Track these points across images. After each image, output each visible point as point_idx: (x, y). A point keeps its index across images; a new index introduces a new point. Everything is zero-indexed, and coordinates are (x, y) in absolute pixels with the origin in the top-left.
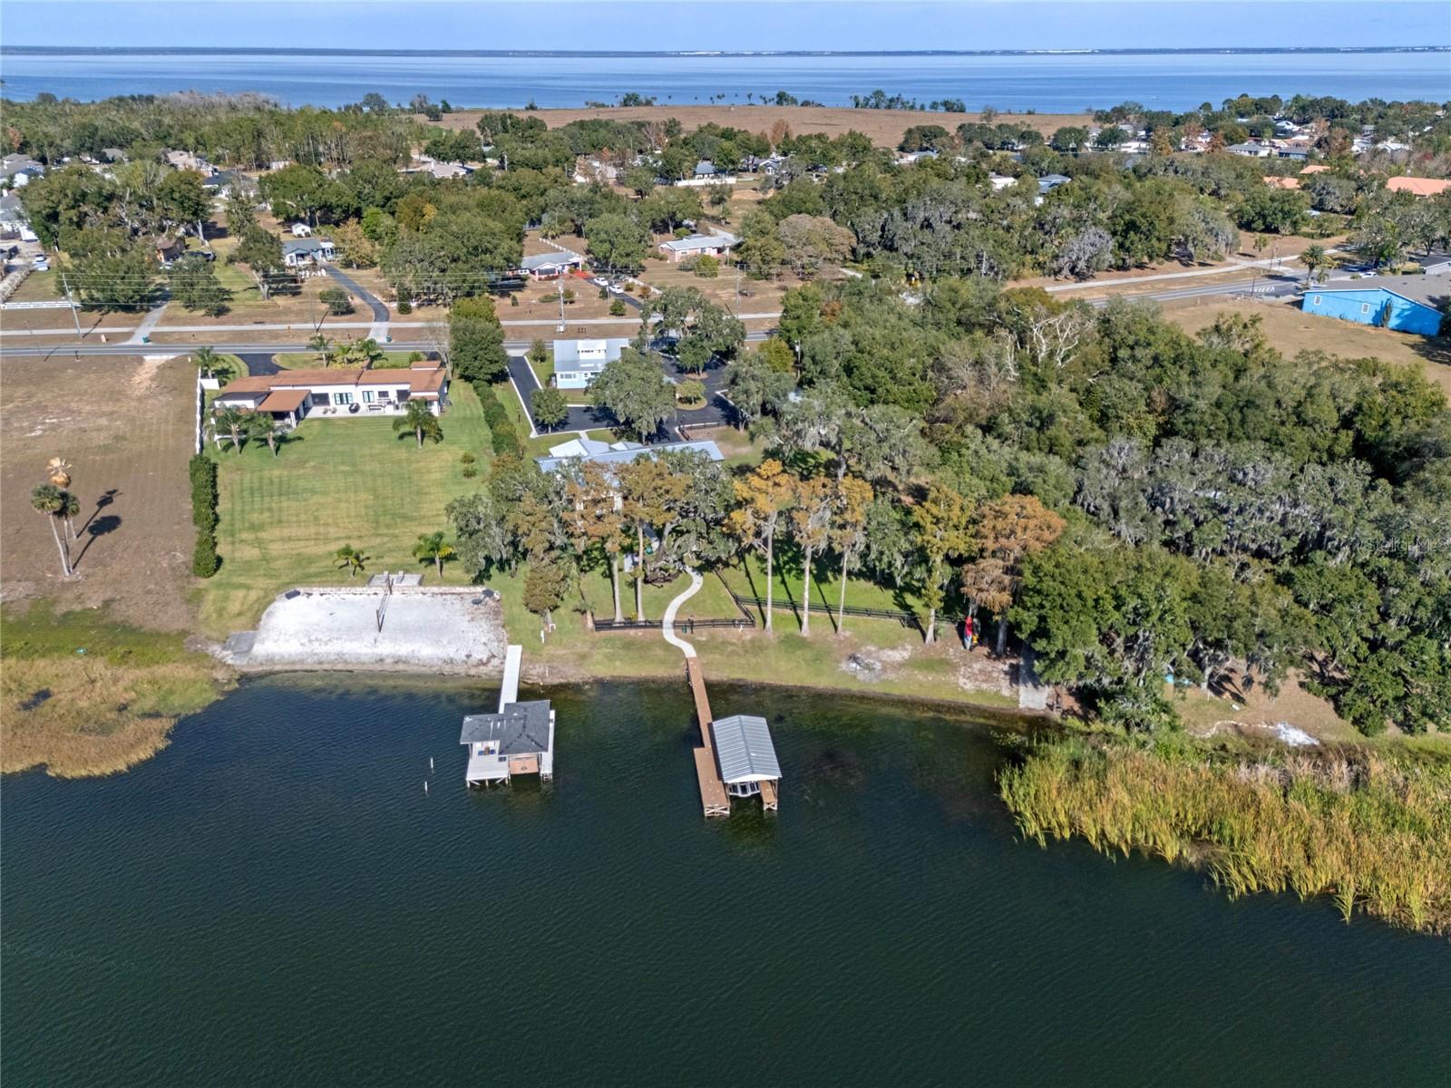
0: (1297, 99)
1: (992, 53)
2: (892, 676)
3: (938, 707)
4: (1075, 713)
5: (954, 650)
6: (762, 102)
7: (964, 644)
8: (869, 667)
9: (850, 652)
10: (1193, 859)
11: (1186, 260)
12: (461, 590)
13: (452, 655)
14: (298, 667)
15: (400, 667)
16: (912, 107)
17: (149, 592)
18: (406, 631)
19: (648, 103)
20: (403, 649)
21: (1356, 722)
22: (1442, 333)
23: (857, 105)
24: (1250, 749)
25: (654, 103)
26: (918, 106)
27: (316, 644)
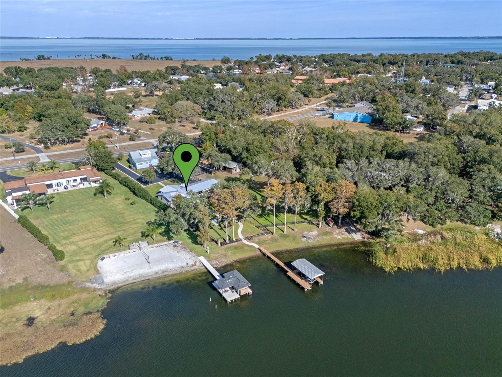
0: (277, 55)
1: (161, 39)
2: (318, 239)
3: (336, 245)
4: (370, 238)
5: (328, 228)
6: (96, 58)
7: (329, 226)
8: (309, 238)
9: (301, 235)
10: (427, 267)
11: (292, 107)
12: (165, 243)
13: (181, 265)
14: (127, 283)
15: (166, 273)
16: (154, 59)
17: (40, 271)
18: (159, 261)
19: (49, 58)
20: (163, 267)
21: (430, 225)
22: (372, 122)
23: (134, 58)
24: (414, 237)
25: (51, 58)
26: (156, 58)
27: (128, 274)
